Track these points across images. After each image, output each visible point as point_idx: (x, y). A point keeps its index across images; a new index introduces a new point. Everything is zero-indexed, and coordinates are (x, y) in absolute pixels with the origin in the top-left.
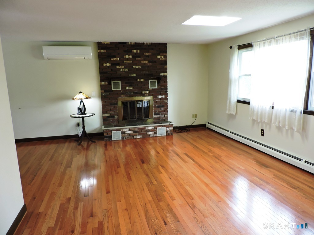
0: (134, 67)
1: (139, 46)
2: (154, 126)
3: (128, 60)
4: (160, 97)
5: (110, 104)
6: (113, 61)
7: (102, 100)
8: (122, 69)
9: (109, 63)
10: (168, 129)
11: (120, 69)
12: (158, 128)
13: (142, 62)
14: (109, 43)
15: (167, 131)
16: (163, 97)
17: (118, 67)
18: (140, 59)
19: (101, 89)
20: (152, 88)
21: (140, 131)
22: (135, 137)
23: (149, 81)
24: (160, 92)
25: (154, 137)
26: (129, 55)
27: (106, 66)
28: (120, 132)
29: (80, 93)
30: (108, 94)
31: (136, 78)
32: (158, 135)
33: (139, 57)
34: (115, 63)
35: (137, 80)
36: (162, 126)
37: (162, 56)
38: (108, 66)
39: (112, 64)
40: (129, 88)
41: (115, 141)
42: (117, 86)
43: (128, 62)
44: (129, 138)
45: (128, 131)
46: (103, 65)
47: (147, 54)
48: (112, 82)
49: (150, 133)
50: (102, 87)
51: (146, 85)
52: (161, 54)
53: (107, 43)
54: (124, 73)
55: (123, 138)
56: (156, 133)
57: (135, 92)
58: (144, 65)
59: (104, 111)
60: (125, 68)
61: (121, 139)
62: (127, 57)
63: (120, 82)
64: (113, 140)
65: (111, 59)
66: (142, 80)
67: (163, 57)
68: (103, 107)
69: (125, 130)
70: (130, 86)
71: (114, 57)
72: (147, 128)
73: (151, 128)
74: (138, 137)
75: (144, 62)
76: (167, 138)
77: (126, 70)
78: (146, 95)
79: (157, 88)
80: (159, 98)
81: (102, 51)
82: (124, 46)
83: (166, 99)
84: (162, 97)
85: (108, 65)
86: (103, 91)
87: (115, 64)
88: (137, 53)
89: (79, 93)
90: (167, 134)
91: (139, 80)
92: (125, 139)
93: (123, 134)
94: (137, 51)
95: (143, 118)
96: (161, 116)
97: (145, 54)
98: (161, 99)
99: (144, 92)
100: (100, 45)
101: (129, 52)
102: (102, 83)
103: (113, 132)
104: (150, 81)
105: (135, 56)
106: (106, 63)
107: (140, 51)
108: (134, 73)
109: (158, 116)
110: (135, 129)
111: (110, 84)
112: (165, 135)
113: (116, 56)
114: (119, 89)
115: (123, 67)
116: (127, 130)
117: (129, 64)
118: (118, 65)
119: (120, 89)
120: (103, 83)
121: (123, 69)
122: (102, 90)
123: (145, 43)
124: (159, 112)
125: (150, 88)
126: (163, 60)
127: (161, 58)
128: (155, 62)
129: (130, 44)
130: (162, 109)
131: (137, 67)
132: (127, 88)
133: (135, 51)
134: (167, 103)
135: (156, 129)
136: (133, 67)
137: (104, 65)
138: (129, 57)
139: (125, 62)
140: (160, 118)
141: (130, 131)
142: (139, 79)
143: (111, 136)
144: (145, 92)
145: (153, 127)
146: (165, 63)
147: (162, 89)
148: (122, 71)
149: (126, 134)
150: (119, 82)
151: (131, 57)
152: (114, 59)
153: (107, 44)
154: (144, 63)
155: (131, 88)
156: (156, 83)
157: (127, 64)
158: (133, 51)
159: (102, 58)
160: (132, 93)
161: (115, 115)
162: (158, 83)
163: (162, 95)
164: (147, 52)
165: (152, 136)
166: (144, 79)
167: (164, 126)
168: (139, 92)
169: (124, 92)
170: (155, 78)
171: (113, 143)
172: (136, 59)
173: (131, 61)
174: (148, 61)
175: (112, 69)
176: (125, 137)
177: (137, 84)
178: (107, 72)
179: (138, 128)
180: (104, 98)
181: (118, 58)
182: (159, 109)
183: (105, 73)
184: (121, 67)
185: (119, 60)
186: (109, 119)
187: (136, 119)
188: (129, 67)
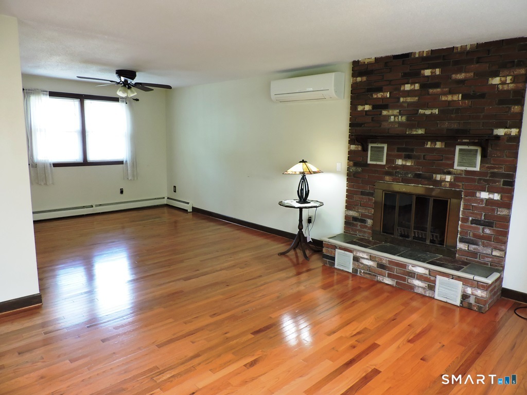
0: (421, 111)
1: (440, 57)
2: (430, 270)
3: (408, 96)
4: (484, 195)
5: (363, 193)
6: (377, 98)
7: (348, 180)
8: (393, 116)
9: (369, 105)
10: (469, 291)
11: (389, 116)
12: (439, 278)
13: (444, 98)
14: (373, 60)
15: (465, 297)
16: (496, 197)
17: (385, 113)
18: (439, 90)
19: (349, 159)
20: (463, 168)
21: (392, 268)
22: (380, 278)
23: (458, 148)
24: (485, 181)
25: (424, 296)
26: (413, 83)
27: (363, 111)
28: (351, 255)
29: (303, 161)
30: (359, 169)
31: (422, 139)
32: (437, 297)
33: (436, 86)
34: (381, 103)
35: (424, 144)
36: (453, 275)
37: (506, 76)
38: (366, 111)
39: (374, 107)
40: (404, 163)
41: (340, 272)
42: (378, 156)
43: (409, 99)
44: (368, 276)
45: (367, 259)
46: (356, 108)
47: (461, 76)
48: (370, 146)
49: (416, 282)
50: (352, 156)
51: (448, 159)
52: (506, 72)
53: (369, 60)
54: (396, 126)
55: (355, 270)
56: (432, 288)
57: (416, 174)
58: (448, 110)
60: (400, 114)
61: (351, 271)
62: (408, 87)
63: (385, 146)
64: (336, 266)
65: (372, 96)
66: (439, 145)
67: (509, 81)
68: (347, 196)
69: (361, 255)
70: (407, 157)
71: (380, 90)
72: (410, 268)
73: (420, 270)
74: (388, 281)
75: (450, 98)
76: (462, 319)
77: (404, 119)
78: (443, 184)
79: (478, 168)
80: (482, 200)
81: (359, 79)
82: (403, 64)
83: (507, 204)
84: (491, 196)
85: (367, 108)
86: (351, 163)
87: (379, 106)
88: (433, 76)
89: (300, 162)
90: (465, 305)
91: (429, 145)
92: (358, 274)
93: (356, 263)
94: (434, 71)
95: (428, 242)
96: (480, 249)
97: (454, 76)
98: (489, 202)
99: (438, 177)
100: (358, 68)
101: (412, 75)
102: (352, 146)
103: (338, 251)
104: (460, 150)
105: (427, 84)
106: (362, 105)
107: (442, 72)
108: (419, 127)
109: (472, 247)
110: (381, 259)
111: (365, 150)
112: (458, 303)
113: (384, 87)
114: (382, 161)
115: (396, 112)
116: (365, 256)
117: (410, 104)
118: (386, 107)
119: (384, 163)
120: (353, 147)
121: (395, 116)
122: (352, 161)
123: (459, 46)
124: (474, 235)
125: (456, 167)
126: (508, 91)
127: (503, 83)
128: (483, 96)
129: (417, 56)
130: (487, 231)
131: (428, 112)
132: (400, 162)
133: (427, 72)
134: (506, 220)
135: (432, 278)
136: (418, 111)
137: (359, 109)
138: (413, 87)
139: (402, 100)
140: (474, 254)
141: (371, 260)
142: (429, 143)
143: (333, 259)
144: (443, 176)
145: (427, 272)
146: (516, 97)
147: (494, 175)
148: (392, 122)
149: (362, 263)
150: (383, 147)
151: (417, 86)
152: (380, 95)
153: (369, 64)
154: (449, 102)
155: (409, 164)
156: (476, 155)
157: (406, 105)
158: (422, 72)
159: (358, 95)
160: (409, 175)
161: (369, 219)
162: (484, 156)
163: (491, 191)
164: (460, 71)
165: (420, 291)
166: (444, 143)
167: (459, 278)
168: (427, 174)
169: (391, 171)
170: (477, 141)
171: (335, 274)
172: (428, 92)
173: (416, 97)
174: (460, 95)
175: (372, 118)
176: (359, 270)
177: (424, 156)
178: (362, 124)
179: (388, 259)
180: (352, 177)
181: (387, 92)
182: (479, 229)
183: (360, 125)
184: (391, 112)
185: (388, 96)
186: (355, 223)
187: (410, 239)
188: (410, 111)
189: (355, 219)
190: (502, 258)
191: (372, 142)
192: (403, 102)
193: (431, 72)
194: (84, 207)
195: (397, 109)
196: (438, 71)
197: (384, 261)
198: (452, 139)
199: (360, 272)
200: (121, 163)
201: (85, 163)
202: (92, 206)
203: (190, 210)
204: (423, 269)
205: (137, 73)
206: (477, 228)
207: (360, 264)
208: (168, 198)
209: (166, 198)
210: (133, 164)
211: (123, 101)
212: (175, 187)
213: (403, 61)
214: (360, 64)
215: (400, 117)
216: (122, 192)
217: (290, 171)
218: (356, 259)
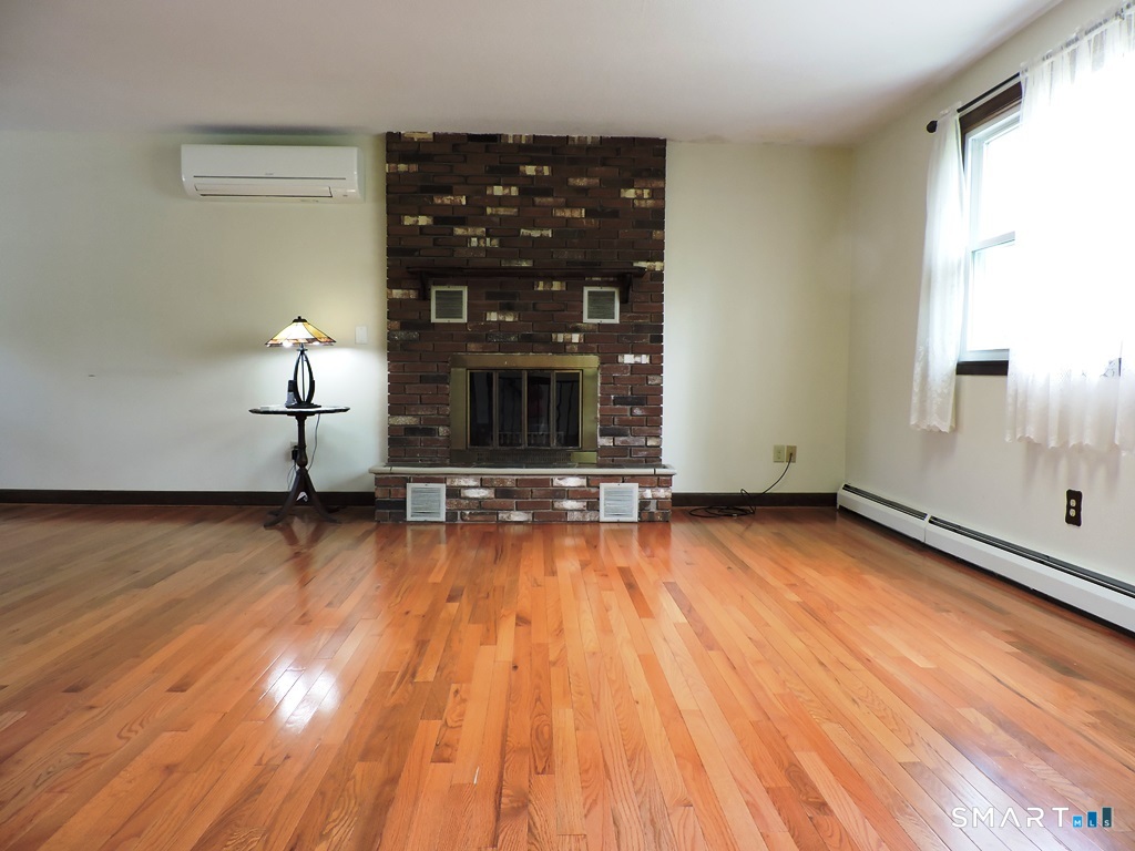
0: (524, 232)
1: (547, 148)
2: (588, 478)
3: (500, 205)
4: (629, 359)
5: (423, 380)
6: (443, 205)
7: (390, 357)
8: (476, 238)
9: (427, 215)
10: (648, 493)
11: (468, 238)
12: (603, 486)
13: (559, 213)
14: (429, 136)
15: (643, 504)
16: (645, 359)
17: (459, 231)
18: (550, 199)
19: (390, 316)
20: (597, 321)
21: (524, 492)
22: (503, 516)
23: (586, 290)
24: (628, 338)
25: (584, 523)
26: (506, 185)
27: (415, 226)
28: (443, 487)
29: (299, 320)
30: (415, 335)
31: (531, 276)
32: (603, 518)
33: (547, 193)
34: (450, 214)
35: (533, 285)
36: (624, 476)
37: (642, 189)
38: (422, 227)
39: (437, 220)
40: (501, 318)
41: (422, 528)
42: (453, 308)
43: (502, 211)
44: (479, 518)
45: (475, 487)
46: (400, 221)
47: (582, 182)
48: (434, 290)
49: (569, 504)
50: (394, 310)
51: (573, 307)
52: (643, 184)
53: (422, 136)
54: (483, 255)
55: (451, 515)
56: (593, 506)
57: (523, 335)
58: (566, 232)
59: (396, 405)
60: (488, 234)
61: (443, 518)
62: (498, 190)
63: (465, 290)
64: (409, 518)
65: (433, 200)
66: (556, 286)
67: (646, 196)
68: (391, 389)
69: (463, 482)
70: (505, 309)
71: (448, 191)
72: (557, 482)
73: (572, 482)
74: (518, 516)
75: (568, 213)
77: (493, 243)
78: (568, 347)
79: (616, 320)
80: (626, 366)
81: (402, 167)
82: (487, 151)
83: (656, 368)
84: (638, 359)
85: (423, 221)
86: (396, 324)
87: (446, 219)
88: (539, 177)
89: (295, 321)
90: (645, 517)
91: (541, 287)
92: (459, 521)
93: (454, 501)
94: (540, 168)
95: (554, 444)
96: (630, 440)
97: (571, 180)
98: (635, 367)
99: (561, 338)
100: (396, 146)
101: (507, 173)
102: (394, 291)
103: (410, 486)
104: (590, 293)
105: (530, 189)
106: (412, 215)
107: (552, 171)
108: (523, 255)
109: (619, 440)
110: (503, 481)
111: (424, 296)
112: (635, 518)
113: (455, 187)
114: (461, 317)
115: (481, 231)
116: (471, 482)
117: (503, 219)
118: (462, 222)
119: (465, 320)
120: (397, 293)
121: (479, 238)
122: (395, 320)
123: (575, 136)
124: (622, 423)
125: (586, 319)
126: (646, 209)
127: (640, 198)
128: (615, 214)
129: (511, 141)
130: (637, 411)
131: (536, 234)
132: (493, 317)
133: (530, 170)
134: (659, 390)
135: (593, 490)
136: (519, 231)
137: (406, 223)
138: (507, 191)
139: (489, 210)
140: (624, 449)
141: (482, 486)
142: (541, 283)
143: (403, 504)
144: (568, 336)
145: (583, 482)
146: (656, 218)
147: (639, 328)
148: (474, 248)
149: (466, 498)
150: (461, 293)
151: (514, 191)
152: (447, 200)
153: (421, 142)
154: (568, 219)
155: (509, 319)
156: (613, 300)
157: (497, 220)
158: (522, 168)
159: (398, 197)
160: (512, 338)
161: (439, 425)
162: (623, 302)
163: (637, 353)
164: (581, 175)
165: (576, 516)
166: (564, 284)
167: (633, 478)
168: (542, 335)
169: (480, 333)
170: (612, 279)
171: (409, 534)
172: (534, 202)
173: (514, 207)
174: (583, 211)
175: (435, 240)
176: (459, 512)
177: (534, 304)
178: (416, 250)
179: (515, 477)
180: (397, 351)
181: (462, 196)
182: (626, 410)
183: (409, 252)
184: (470, 231)
185: (464, 202)
186: (412, 438)
187: (523, 447)
188: (505, 231)
189: (410, 430)
190: (658, 449)
191: (437, 284)
192: (491, 214)
193: (536, 171)
195: (482, 226)
196: (546, 170)
197: (509, 484)
198: (576, 276)
199: (462, 515)
204: (577, 479)
206: (623, 409)
207: (462, 501)
213: (487, 146)
214: (403, 139)
215: (488, 239)
217: (279, 338)
218: (453, 493)
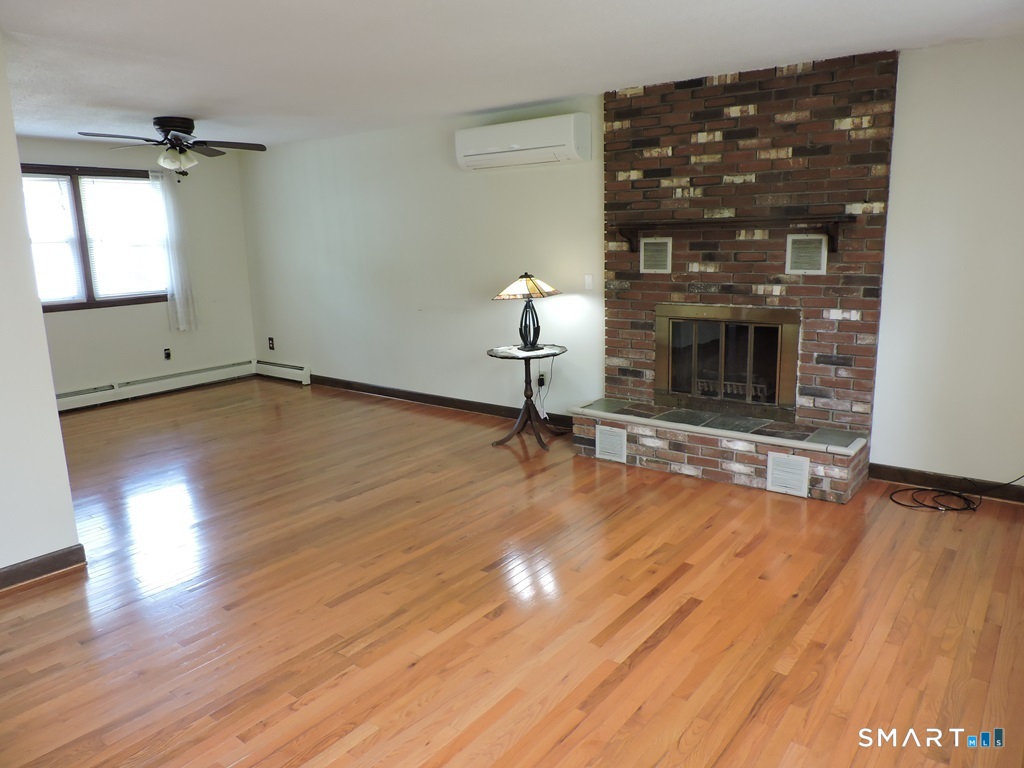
0: (727, 179)
1: (758, 85)
2: (757, 444)
3: (704, 152)
4: (835, 314)
5: (634, 326)
6: (652, 159)
7: (607, 304)
8: (680, 189)
9: (638, 169)
10: (821, 470)
11: (673, 189)
12: (772, 455)
13: (763, 155)
14: (640, 91)
15: (815, 481)
16: (854, 316)
17: (665, 183)
18: (754, 141)
19: (607, 267)
20: (801, 272)
21: (694, 448)
22: (675, 467)
23: (790, 238)
24: (836, 291)
25: (750, 488)
26: (711, 130)
27: (627, 181)
28: (623, 433)
29: (526, 276)
30: (626, 284)
31: (730, 226)
32: (770, 487)
33: (751, 134)
34: (658, 166)
35: (734, 235)
36: (794, 449)
37: (861, 116)
38: (633, 182)
39: (647, 174)
40: (703, 269)
41: (605, 464)
42: (659, 258)
43: (706, 159)
44: (654, 465)
45: (651, 437)
46: (615, 177)
47: (789, 117)
48: (643, 241)
49: (736, 467)
50: (611, 260)
51: (775, 258)
52: (861, 109)
53: (633, 92)
54: (686, 205)
55: (631, 459)
56: (761, 473)
57: (723, 287)
58: (770, 175)
59: (612, 347)
60: (692, 184)
61: (624, 460)
62: (702, 138)
63: (669, 241)
64: (598, 456)
65: (642, 154)
66: (759, 235)
67: (866, 125)
68: (608, 333)
69: (641, 431)
70: (707, 259)
71: (654, 143)
72: (725, 444)
73: (740, 446)
74: (688, 470)
75: (773, 154)
76: (812, 517)
77: (697, 193)
78: (768, 300)
79: (823, 271)
80: (832, 323)
81: (617, 125)
82: (693, 97)
83: (872, 328)
84: (846, 315)
85: (635, 175)
86: (612, 274)
87: (655, 172)
88: (744, 118)
89: (522, 277)
90: (816, 494)
91: (743, 236)
92: (638, 464)
93: (633, 445)
94: (745, 108)
95: (749, 400)
96: (833, 403)
97: (779, 118)
98: (844, 325)
99: (761, 289)
100: (615, 106)
101: (710, 116)
102: (610, 244)
103: (599, 428)
104: (795, 242)
105: (736, 132)
106: (625, 171)
107: (758, 110)
108: (726, 205)
109: (820, 402)
110: (675, 435)
111: (634, 249)
112: (804, 493)
113: (662, 139)
114: (665, 268)
115: (685, 181)
116: (648, 432)
117: (708, 167)
118: (667, 173)
119: (668, 270)
120: (613, 246)
121: (683, 188)
122: (611, 270)
123: (784, 65)
124: (823, 382)
125: (788, 270)
126: (865, 142)
127: (858, 128)
128: (826, 150)
129: (716, 83)
130: (843, 373)
131: (738, 180)
132: (695, 267)
133: (734, 111)
134: (871, 352)
135: (761, 457)
136: (721, 178)
137: (620, 179)
138: (711, 137)
139: (693, 159)
140: (824, 413)
141: (657, 437)
142: (743, 232)
143: (592, 443)
144: (769, 288)
145: (752, 448)
146: (881, 150)
147: (849, 280)
148: (679, 199)
149: (643, 445)
150: (666, 243)
151: (718, 136)
152: (655, 152)
153: (634, 98)
154: (773, 162)
155: (711, 269)
156: (820, 248)
157: (701, 169)
158: (726, 110)
159: (616, 153)
160: (713, 289)
161: (646, 369)
162: (832, 249)
163: (845, 307)
164: (788, 108)
165: (743, 480)
166: (767, 232)
167: (804, 452)
168: (742, 286)
169: (682, 284)
170: (819, 225)
171: (598, 468)
172: (737, 145)
173: (717, 153)
174: (790, 150)
175: (645, 193)
176: (638, 457)
177: (736, 254)
178: (628, 204)
179: (686, 433)
180: (614, 300)
181: (668, 147)
182: (829, 370)
183: (622, 206)
184: (675, 182)
185: (670, 154)
186: (623, 378)
187: (719, 398)
188: (709, 181)
189: (623, 371)
190: (868, 416)
191: (646, 236)
192: (695, 163)
193: (742, 112)
194: (95, 390)
195: (686, 176)
196: (752, 109)
197: (680, 438)
198: (782, 222)
199: (641, 460)
200: (160, 298)
201: (91, 302)
202: (112, 387)
203: (306, 381)
204: (745, 444)
205: (195, 123)
206: (827, 368)
207: (640, 448)
208: (258, 362)
209: (254, 362)
210: (187, 299)
211: (156, 178)
212: (271, 339)
213: (692, 92)
214: (618, 97)
215: (692, 189)
216: (168, 356)
217: (505, 294)
218: (632, 439)
